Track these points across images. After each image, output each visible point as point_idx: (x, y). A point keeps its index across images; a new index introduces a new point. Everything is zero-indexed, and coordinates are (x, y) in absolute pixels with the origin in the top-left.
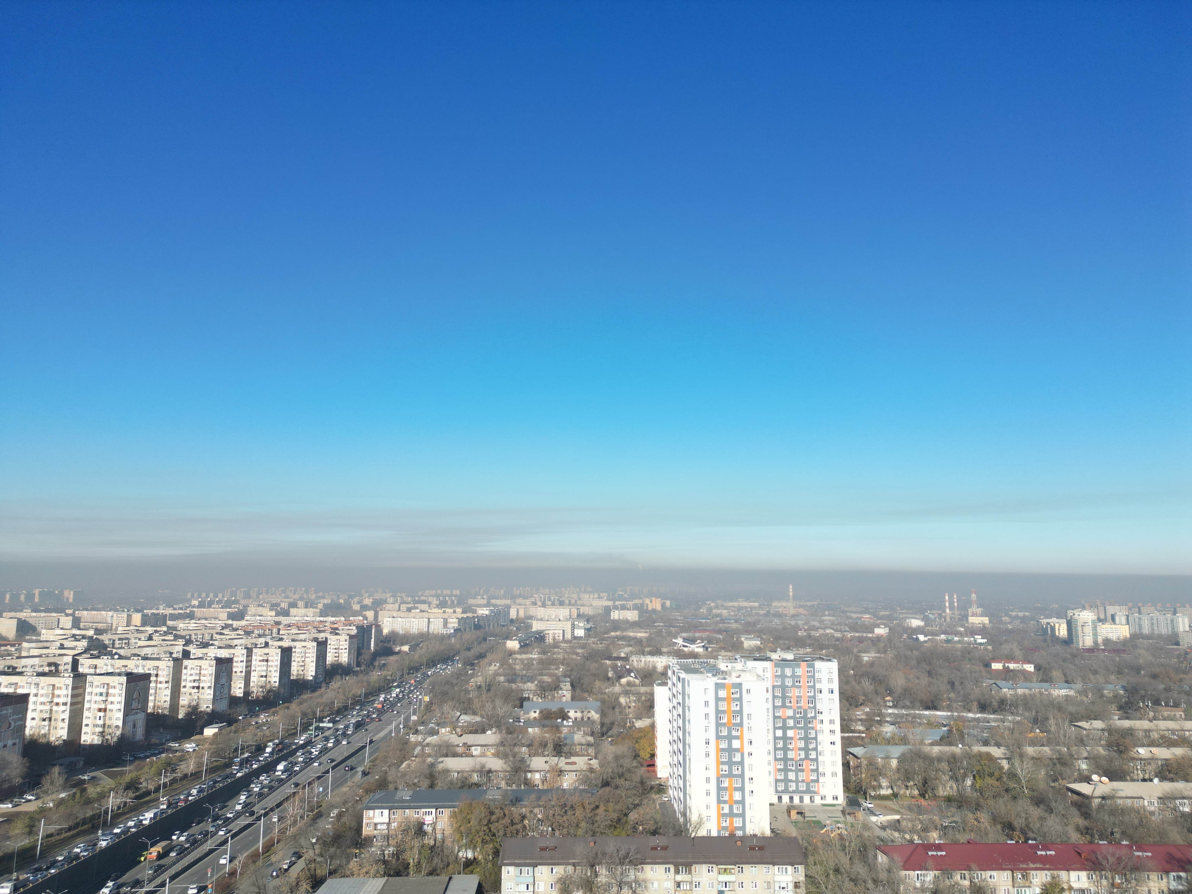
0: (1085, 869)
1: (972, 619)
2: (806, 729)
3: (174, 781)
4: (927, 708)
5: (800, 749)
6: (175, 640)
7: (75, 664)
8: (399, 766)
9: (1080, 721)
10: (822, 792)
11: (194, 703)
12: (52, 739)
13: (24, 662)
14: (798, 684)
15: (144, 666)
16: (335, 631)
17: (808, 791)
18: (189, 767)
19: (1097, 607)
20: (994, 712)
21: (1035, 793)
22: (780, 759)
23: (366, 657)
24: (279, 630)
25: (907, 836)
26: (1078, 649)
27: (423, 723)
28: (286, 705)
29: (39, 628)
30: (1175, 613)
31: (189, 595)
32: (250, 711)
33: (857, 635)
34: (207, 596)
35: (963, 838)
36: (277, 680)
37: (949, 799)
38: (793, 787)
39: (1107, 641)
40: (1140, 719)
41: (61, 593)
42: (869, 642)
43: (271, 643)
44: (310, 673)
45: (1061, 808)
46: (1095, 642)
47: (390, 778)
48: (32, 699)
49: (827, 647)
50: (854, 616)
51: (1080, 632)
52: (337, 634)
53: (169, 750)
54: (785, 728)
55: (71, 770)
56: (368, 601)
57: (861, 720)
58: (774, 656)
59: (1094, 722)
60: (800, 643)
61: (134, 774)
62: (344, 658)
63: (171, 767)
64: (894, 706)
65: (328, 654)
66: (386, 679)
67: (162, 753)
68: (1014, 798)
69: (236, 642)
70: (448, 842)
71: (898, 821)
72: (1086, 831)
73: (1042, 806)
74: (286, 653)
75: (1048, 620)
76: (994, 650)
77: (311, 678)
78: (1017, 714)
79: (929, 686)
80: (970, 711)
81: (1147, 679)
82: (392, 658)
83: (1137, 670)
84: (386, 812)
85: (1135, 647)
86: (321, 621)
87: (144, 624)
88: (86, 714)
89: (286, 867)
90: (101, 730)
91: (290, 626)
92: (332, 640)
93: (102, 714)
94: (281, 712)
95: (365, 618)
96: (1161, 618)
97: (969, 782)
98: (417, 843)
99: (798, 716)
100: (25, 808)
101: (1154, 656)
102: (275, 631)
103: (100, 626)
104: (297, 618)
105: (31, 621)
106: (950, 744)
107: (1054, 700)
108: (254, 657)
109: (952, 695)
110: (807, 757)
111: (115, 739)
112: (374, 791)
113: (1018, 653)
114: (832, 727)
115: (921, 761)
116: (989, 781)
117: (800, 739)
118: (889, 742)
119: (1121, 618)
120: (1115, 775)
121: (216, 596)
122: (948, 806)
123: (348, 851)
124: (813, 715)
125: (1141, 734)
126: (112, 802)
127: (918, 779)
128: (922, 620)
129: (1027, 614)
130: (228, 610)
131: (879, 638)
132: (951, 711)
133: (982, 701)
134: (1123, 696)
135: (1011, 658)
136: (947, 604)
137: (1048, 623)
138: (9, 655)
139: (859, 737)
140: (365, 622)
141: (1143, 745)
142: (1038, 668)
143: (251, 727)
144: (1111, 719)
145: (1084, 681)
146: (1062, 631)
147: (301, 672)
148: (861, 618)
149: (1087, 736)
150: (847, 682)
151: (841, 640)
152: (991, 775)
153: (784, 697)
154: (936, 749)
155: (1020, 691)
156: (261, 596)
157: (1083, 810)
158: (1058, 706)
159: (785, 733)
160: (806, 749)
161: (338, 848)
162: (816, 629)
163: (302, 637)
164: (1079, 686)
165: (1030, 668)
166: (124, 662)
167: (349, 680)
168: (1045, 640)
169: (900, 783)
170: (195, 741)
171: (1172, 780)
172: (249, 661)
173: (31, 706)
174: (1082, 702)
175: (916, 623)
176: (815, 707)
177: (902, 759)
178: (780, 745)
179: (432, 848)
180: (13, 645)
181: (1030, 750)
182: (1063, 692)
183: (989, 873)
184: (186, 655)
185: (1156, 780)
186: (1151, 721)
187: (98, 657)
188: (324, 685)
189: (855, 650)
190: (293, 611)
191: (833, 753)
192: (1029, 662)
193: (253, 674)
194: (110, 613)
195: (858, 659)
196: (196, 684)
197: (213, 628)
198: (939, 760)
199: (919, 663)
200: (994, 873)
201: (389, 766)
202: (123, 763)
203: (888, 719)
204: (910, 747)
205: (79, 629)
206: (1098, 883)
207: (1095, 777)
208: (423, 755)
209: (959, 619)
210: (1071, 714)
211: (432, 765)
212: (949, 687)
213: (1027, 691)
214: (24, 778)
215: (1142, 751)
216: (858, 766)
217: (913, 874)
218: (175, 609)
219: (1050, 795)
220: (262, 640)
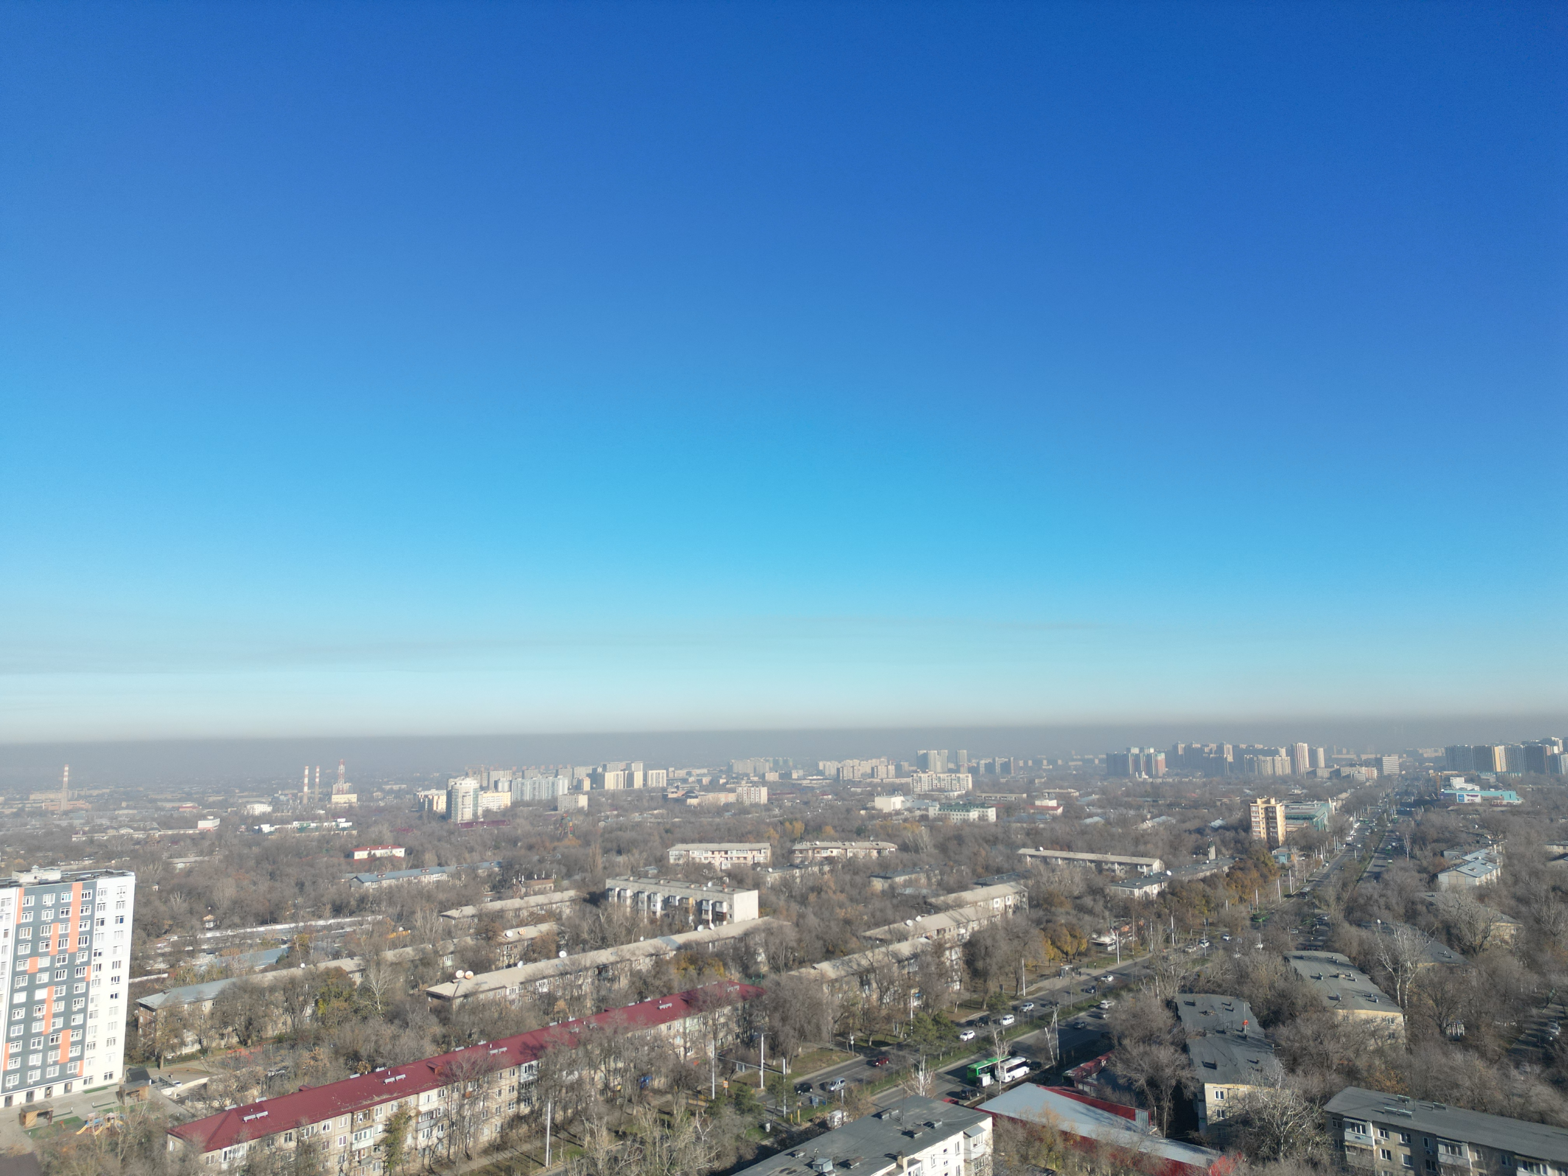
0: (437, 1086)
1: (336, 798)
2: (70, 983)
4: (264, 922)
5: (56, 1015)
9: (450, 909)
10: (86, 1074)
14: (65, 916)
17: (63, 1076)
19: (480, 773)
20: (352, 914)
21: (390, 1008)
22: (18, 1038)
25: (216, 1104)
26: (456, 824)
30: (556, 776)
33: (170, 832)
35: (291, 1087)
37: (280, 1040)
38: (36, 1075)
39: (487, 812)
40: (512, 897)
42: (188, 841)
45: (418, 1019)
46: (475, 814)
49: (120, 855)
50: (169, 805)
51: (460, 804)
54: (31, 989)
57: (163, 955)
58: (26, 878)
59: (464, 908)
60: (73, 853)
64: (217, 927)
68: (365, 1018)
71: (205, 1085)
72: (443, 1041)
73: (396, 1022)
75: (427, 793)
76: (359, 836)
78: (379, 913)
79: (270, 892)
80: (320, 917)
81: (523, 852)
83: (514, 842)
85: (515, 816)
96: (544, 782)
97: (309, 1011)
99: (58, 965)
101: (532, 824)
106: (290, 965)
107: (423, 888)
109: (299, 900)
110: (67, 1026)
113: (388, 836)
114: (116, 973)
115: (246, 996)
116: (335, 1003)
117: (59, 999)
118: (204, 978)
119: (504, 785)
120: (480, 966)
122: (278, 1049)
124: (85, 959)
125: (511, 914)
127: (240, 1022)
128: (270, 804)
129: (404, 786)
131: (203, 835)
132: (296, 922)
133: (338, 902)
134: (498, 874)
135: (379, 843)
136: (306, 780)
137: (426, 796)
139: (157, 980)
141: (512, 927)
142: (409, 852)
144: (482, 902)
145: (459, 862)
146: (441, 805)
148: (179, 808)
149: (456, 926)
150: (147, 903)
151: (145, 842)
152: (338, 995)
153: (36, 940)
154: (270, 976)
155: (385, 883)
157: (443, 1015)
158: (426, 895)
159: (30, 996)
160: (67, 1014)
162: (104, 830)
164: (452, 868)
165: (400, 852)
168: (421, 817)
169: (212, 1032)
171: (535, 960)
174: (454, 886)
175: (260, 808)
176: (89, 948)
177: (218, 1001)
178: (21, 1014)
181: (390, 955)
182: (435, 877)
183: (323, 1123)
185: (520, 964)
186: (522, 898)
189: (165, 855)
191: (114, 1010)
192: (400, 846)
195: (168, 867)
198: (272, 989)
199: (258, 863)
200: (329, 1122)
203: (205, 947)
204: (233, 980)
206: (448, 1100)
207: (459, 974)
209: (320, 800)
210: (441, 903)
212: (296, 890)
213: (393, 882)
215: (510, 933)
216: (154, 1021)
217: (218, 1154)
219: (408, 1006)
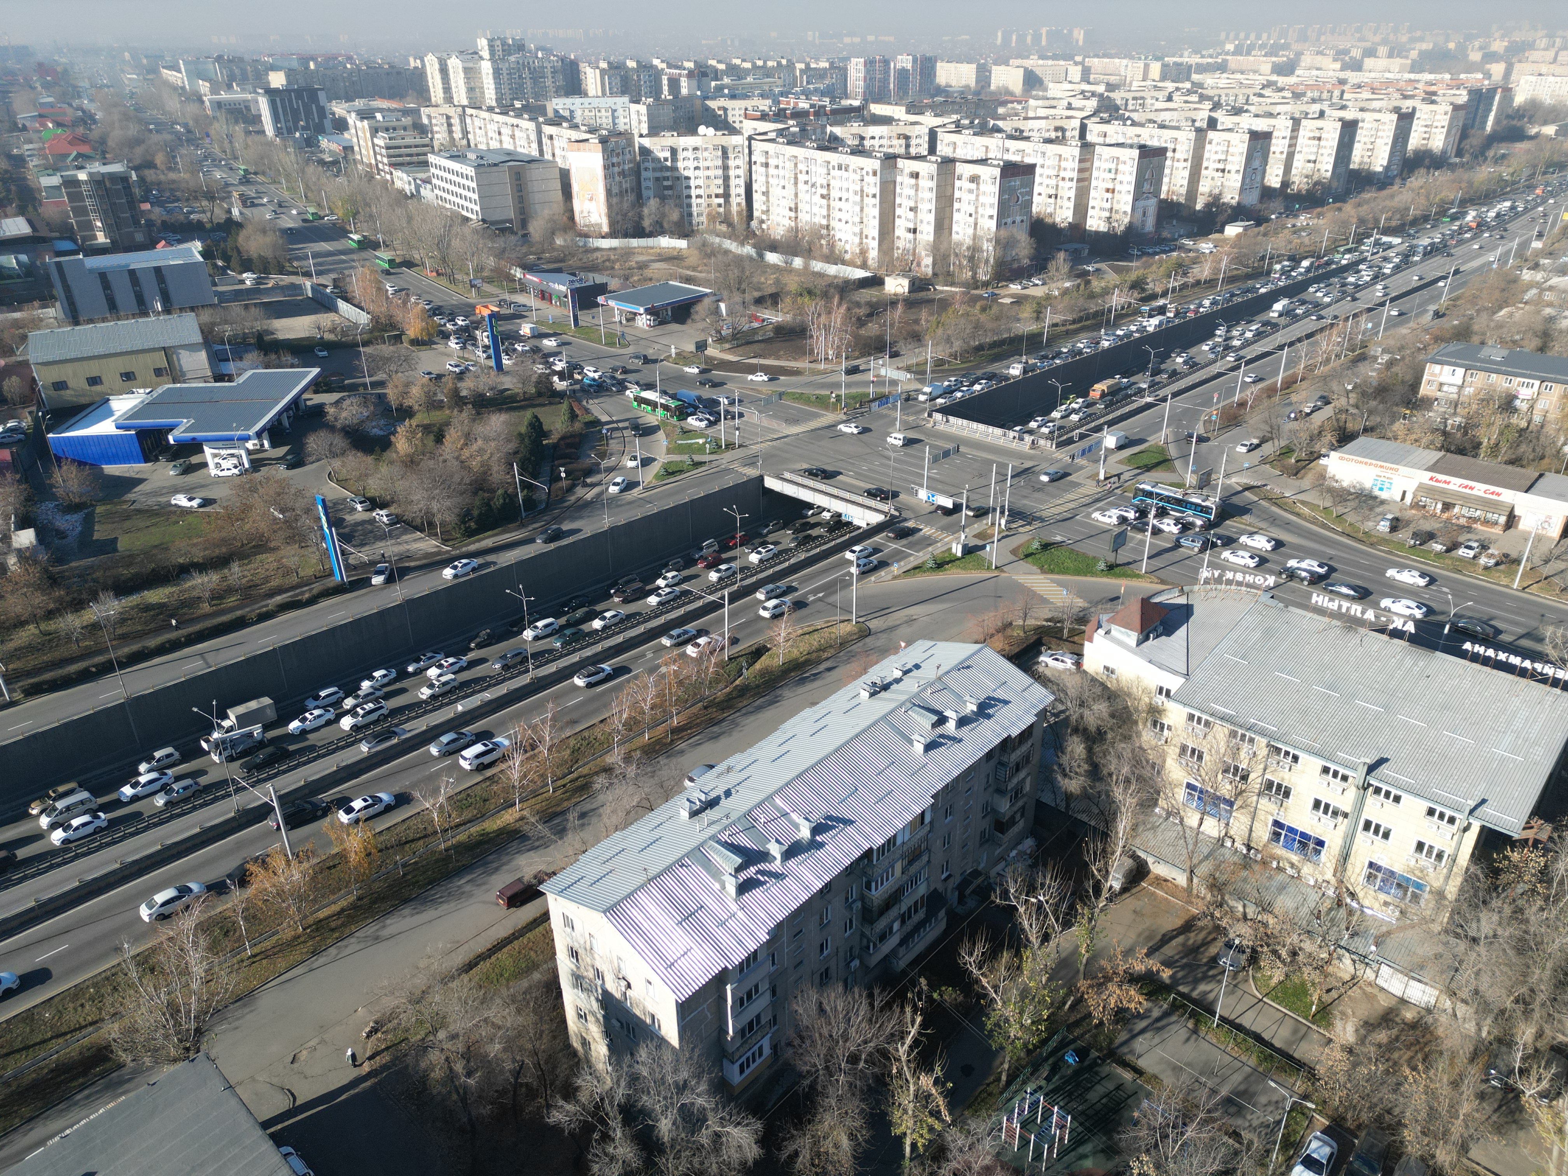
3: (1184, 287)
6: (1200, 102)
7: (1083, 129)
8: (1494, 313)
11: (1217, 191)
12: (1058, 220)
13: (1031, 124)
15: (1160, 137)
16: (1430, 98)
18: (1203, 272)
23: (1475, 141)
24: (1343, 92)
27: (1550, 254)
28: (1338, 205)
29: (1046, 82)
31: (1223, 36)
32: (1287, 208)
34: (1247, 38)
36: (1330, 167)
41: (1070, 32)
43: (1328, 112)
44: (1379, 161)
47: (1476, 328)
48: (1038, 170)
52: (1433, 102)
53: (1181, 248)
55: (1076, 259)
56: (1498, 46)
61: (1141, 272)
62: (1437, 143)
63: (1182, 268)
65: (1413, 134)
66: (1501, 179)
67: (1173, 250)
69: (1279, 109)
70: (1550, 429)
74: (1349, 129)
77: (1380, 169)
82: (1520, 147)
84: (1460, 371)
86: (1411, 81)
87: (1163, 78)
88: (1093, 193)
89: (1308, 410)
90: (1107, 214)
91: (1360, 87)
92: (1424, 112)
93: (1109, 195)
94: (1329, 215)
95: (1488, 75)
98: (1499, 420)
100: (1032, 292)
102: (1337, 93)
103: (1113, 79)
104: (1373, 75)
105: (1038, 72)
108: (1302, 132)
111: (1122, 228)
112: (1447, 341)
121: (1258, 37)
123: (1395, 409)
126: (1117, 300)
130: (1274, 59)
138: (1016, 115)
140: (1486, 82)
143: (1286, 231)
147: (1366, 159)
156: (1323, 38)
161: (1381, 402)
163: (1376, 105)
166: (1137, 130)
167: (1441, 177)
170: (1214, 241)
172: (1294, 138)
173: (1037, 179)
179: (1522, 432)
180: (1019, 102)
184: (1212, 124)
187: (1108, 122)
188: (1398, 181)
190: (1369, 62)
193: (1297, 156)
194: (1125, 62)
196: (1221, 166)
197: (1250, 87)
201: (1478, 311)
202: (1128, 257)
205: (1089, 83)
208: (1538, 302)
211: (1551, 319)
214: (1031, 260)
218: (1203, 57)
220: (1316, 107)
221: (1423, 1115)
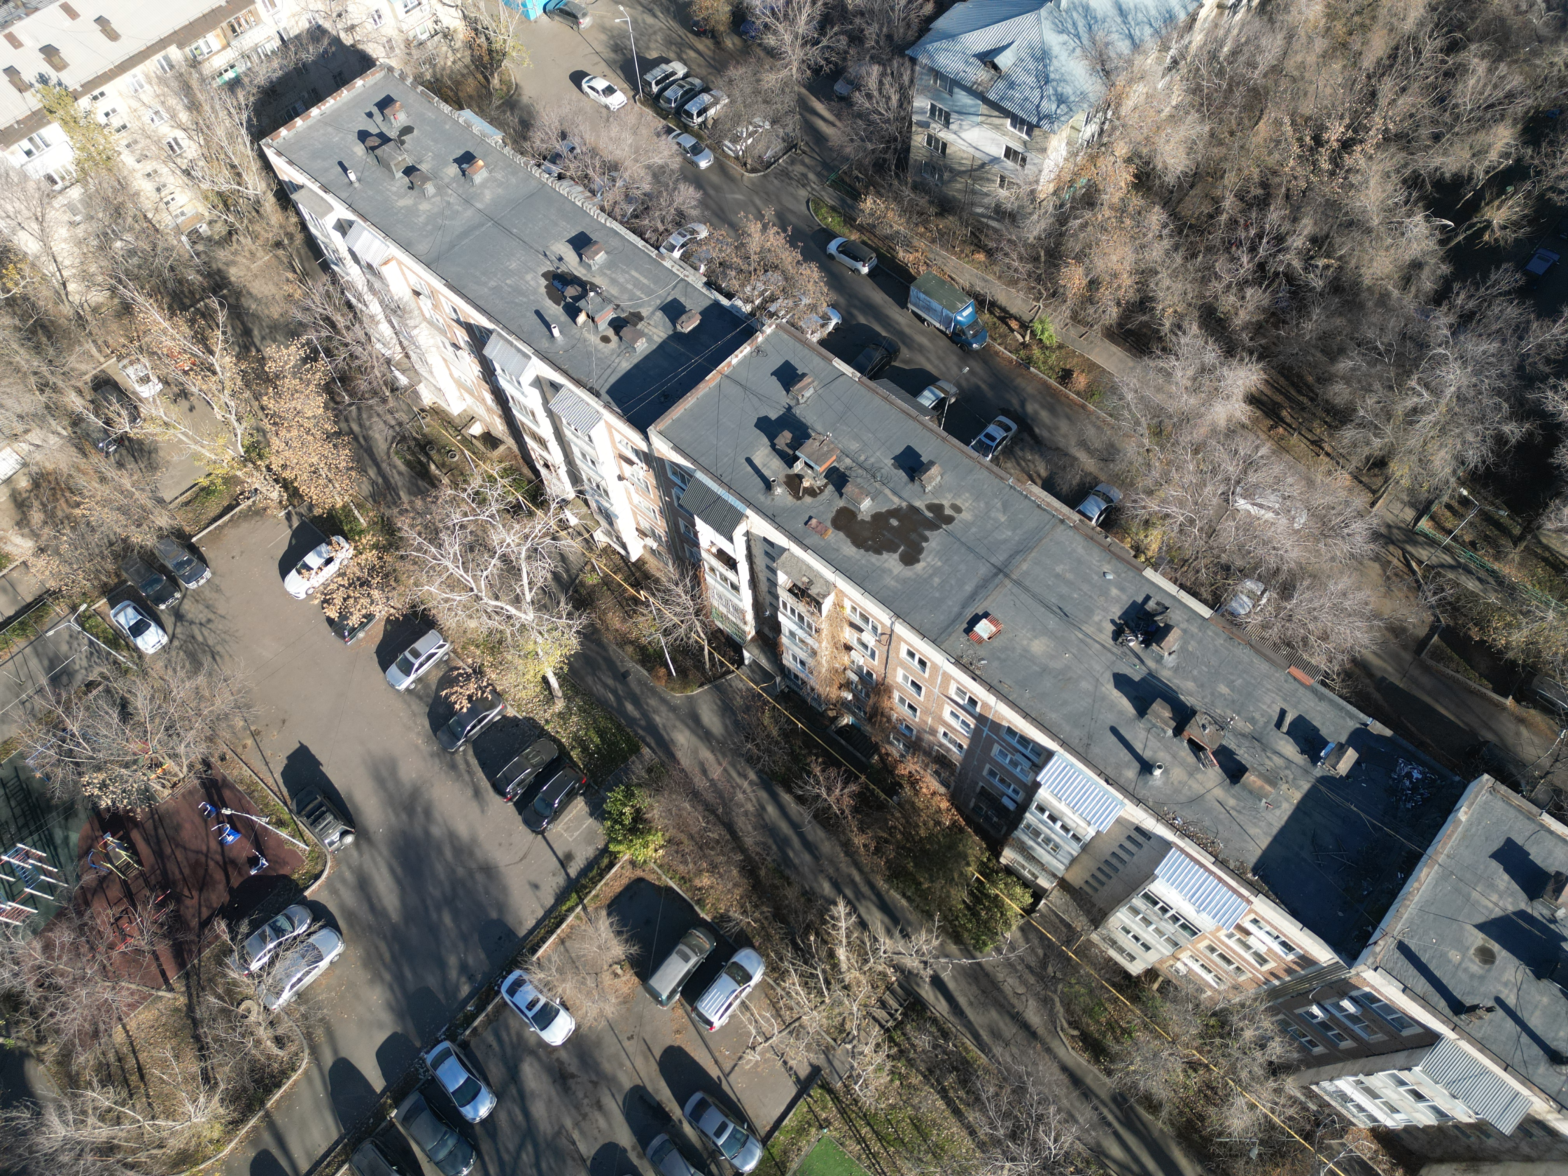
221: (122, 518)
